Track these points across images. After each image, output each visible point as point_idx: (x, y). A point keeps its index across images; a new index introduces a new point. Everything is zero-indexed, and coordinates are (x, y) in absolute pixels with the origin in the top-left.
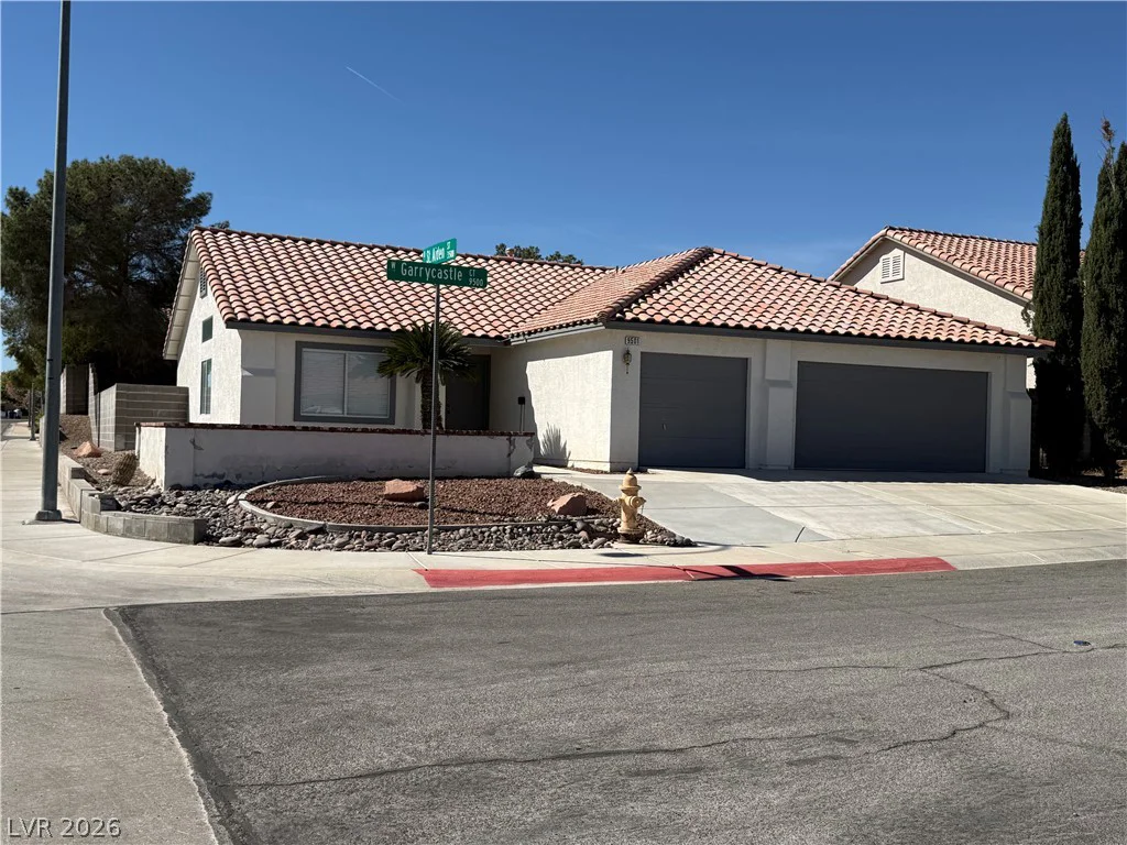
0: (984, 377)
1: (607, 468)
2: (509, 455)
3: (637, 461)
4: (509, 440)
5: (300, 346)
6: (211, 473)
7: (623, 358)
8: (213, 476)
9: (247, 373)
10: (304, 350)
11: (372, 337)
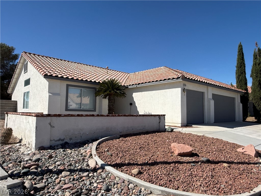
1: (180, 125)
2: (159, 123)
3: (186, 123)
4: (159, 117)
5: (68, 86)
6: (58, 139)
7: (184, 90)
8: (59, 140)
9: (50, 94)
10: (69, 87)
11: (91, 84)
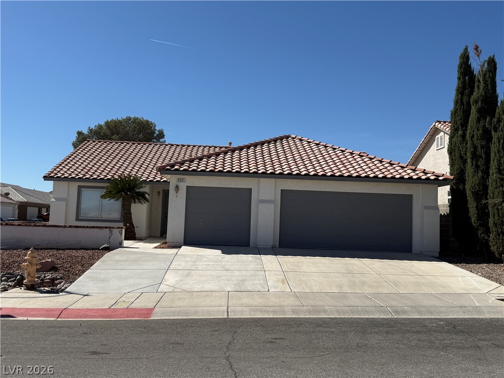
0: (410, 197)
2: (109, 239)
3: (183, 242)
5: (80, 187)
7: (175, 189)
10: (82, 189)
